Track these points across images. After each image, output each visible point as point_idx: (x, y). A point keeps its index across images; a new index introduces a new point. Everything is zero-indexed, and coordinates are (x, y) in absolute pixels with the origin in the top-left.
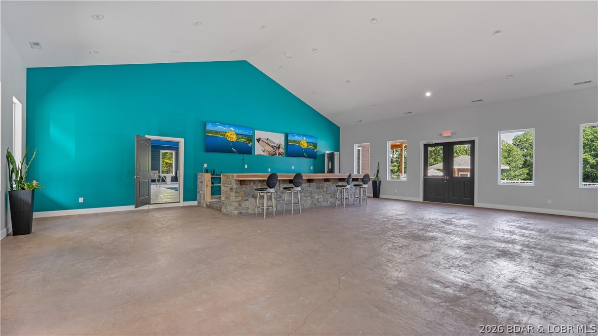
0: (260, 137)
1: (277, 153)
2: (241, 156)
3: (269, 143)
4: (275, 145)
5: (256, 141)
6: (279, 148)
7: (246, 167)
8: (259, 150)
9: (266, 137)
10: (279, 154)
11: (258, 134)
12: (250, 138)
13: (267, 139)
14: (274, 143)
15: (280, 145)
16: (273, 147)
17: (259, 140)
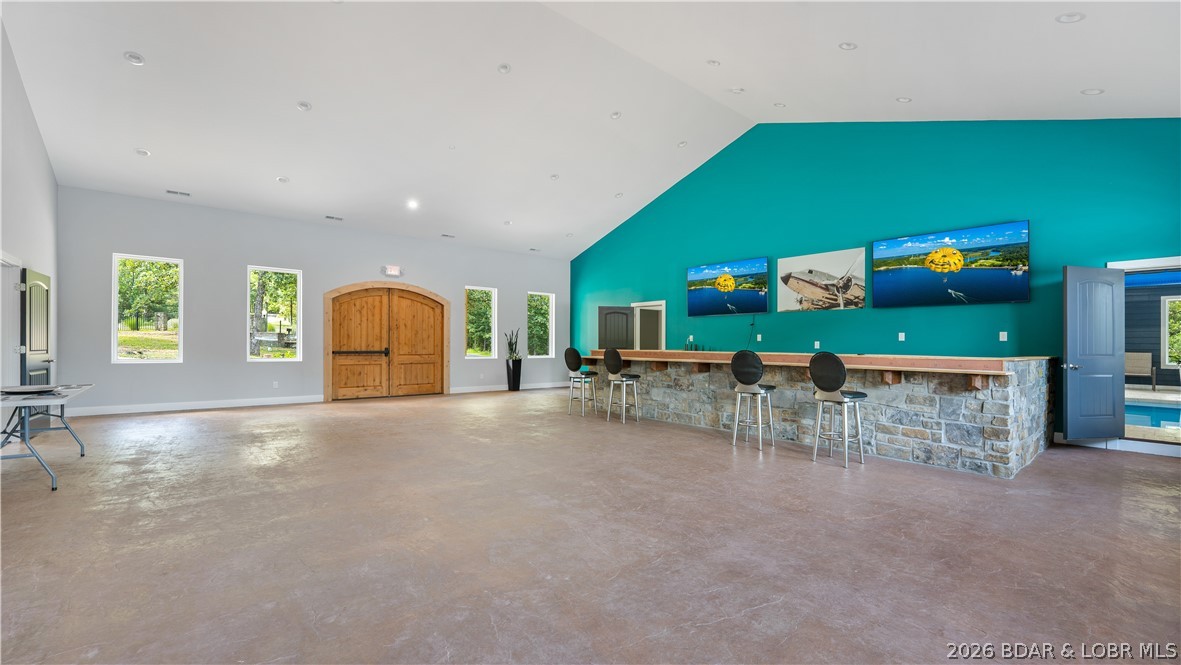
0: (788, 272)
1: (841, 301)
2: (745, 319)
3: (816, 280)
4: (835, 282)
5: (780, 281)
6: (846, 286)
7: (759, 338)
8: (786, 299)
9: (806, 268)
10: (848, 303)
11: (785, 266)
12: (765, 280)
13: (811, 272)
14: (830, 277)
15: (849, 280)
16: (826, 288)
17: (786, 280)
